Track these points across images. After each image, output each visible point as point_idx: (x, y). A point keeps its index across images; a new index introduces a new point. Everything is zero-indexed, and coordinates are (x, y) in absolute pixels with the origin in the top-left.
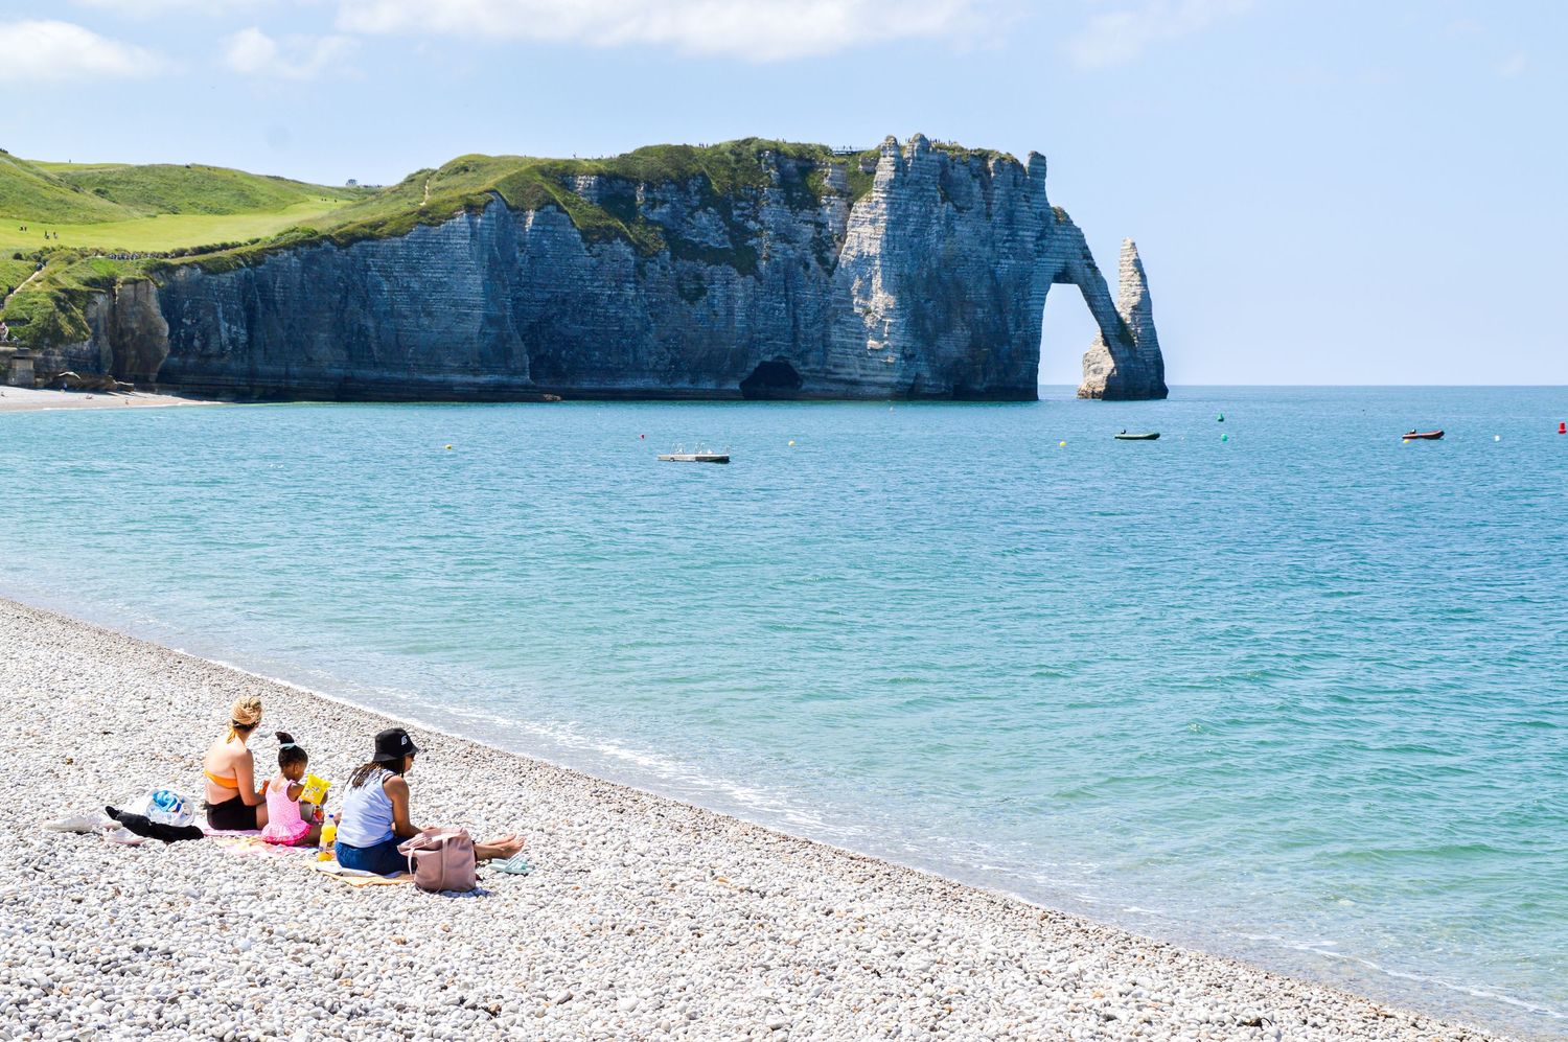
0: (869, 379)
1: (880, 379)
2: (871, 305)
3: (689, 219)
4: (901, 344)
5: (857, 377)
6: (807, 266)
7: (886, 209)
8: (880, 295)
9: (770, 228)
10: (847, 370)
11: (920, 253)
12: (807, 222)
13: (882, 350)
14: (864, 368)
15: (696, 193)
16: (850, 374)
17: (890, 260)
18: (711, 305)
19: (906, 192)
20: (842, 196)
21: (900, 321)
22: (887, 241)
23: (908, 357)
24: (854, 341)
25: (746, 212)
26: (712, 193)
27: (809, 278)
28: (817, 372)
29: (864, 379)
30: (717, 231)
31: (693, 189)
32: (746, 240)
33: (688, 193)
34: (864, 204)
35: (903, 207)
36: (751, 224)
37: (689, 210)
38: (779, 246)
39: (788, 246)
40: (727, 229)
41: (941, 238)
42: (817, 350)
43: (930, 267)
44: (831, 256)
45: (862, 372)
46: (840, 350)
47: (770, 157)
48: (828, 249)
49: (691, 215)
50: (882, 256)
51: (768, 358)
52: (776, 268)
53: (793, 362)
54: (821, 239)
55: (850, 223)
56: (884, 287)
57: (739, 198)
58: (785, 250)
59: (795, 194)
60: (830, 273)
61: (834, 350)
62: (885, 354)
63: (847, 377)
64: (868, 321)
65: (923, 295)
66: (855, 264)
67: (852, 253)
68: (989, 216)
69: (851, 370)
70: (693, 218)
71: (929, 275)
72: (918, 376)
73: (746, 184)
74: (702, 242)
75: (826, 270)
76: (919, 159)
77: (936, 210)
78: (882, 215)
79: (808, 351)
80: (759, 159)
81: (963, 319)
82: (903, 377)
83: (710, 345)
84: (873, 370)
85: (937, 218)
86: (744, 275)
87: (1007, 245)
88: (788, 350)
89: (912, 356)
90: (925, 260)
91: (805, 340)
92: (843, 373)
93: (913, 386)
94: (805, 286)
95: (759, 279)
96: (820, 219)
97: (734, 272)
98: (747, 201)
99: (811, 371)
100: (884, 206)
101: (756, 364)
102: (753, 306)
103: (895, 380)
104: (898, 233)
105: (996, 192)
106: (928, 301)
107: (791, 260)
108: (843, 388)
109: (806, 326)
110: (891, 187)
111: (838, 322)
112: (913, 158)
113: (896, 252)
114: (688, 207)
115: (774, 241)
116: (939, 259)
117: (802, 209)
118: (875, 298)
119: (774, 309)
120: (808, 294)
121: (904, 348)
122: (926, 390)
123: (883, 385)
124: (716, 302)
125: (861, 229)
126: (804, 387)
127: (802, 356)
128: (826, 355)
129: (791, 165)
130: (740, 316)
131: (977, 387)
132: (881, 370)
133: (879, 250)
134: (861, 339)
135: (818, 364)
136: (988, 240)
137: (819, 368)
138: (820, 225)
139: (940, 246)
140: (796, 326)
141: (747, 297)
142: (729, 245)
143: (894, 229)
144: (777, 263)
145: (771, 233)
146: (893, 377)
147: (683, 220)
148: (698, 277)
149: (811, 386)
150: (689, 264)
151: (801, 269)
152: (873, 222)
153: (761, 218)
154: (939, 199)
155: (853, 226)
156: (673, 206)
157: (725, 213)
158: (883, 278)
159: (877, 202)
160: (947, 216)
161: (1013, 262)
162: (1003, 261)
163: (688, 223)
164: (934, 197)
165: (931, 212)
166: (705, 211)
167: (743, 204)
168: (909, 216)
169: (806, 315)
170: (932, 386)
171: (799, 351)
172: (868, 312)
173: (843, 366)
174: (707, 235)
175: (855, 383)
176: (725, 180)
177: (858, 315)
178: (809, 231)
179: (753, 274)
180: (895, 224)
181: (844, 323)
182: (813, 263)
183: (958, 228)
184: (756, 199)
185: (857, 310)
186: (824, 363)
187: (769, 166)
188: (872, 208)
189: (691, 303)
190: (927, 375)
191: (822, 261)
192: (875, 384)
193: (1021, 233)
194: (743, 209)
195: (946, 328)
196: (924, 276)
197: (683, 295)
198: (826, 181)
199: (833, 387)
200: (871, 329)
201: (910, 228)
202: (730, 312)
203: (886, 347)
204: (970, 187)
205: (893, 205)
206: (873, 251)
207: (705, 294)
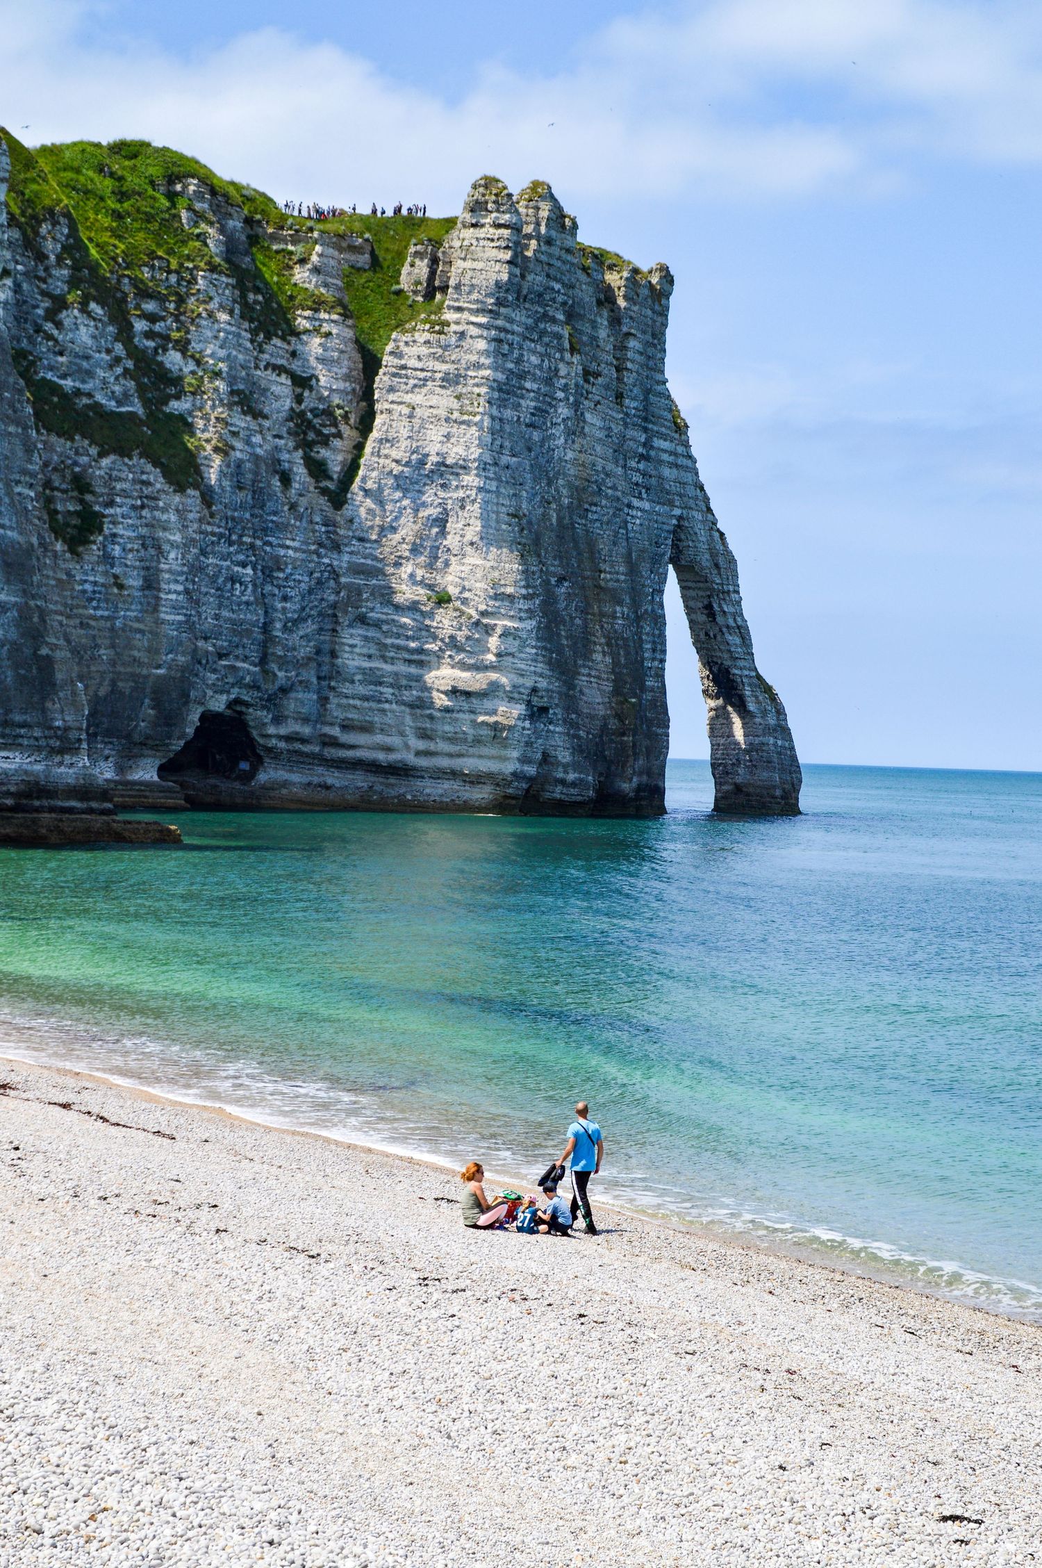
0: (444, 763)
1: (469, 765)
2: (450, 582)
3: (48, 326)
4: (529, 683)
5: (411, 759)
6: (286, 479)
7: (486, 353)
8: (473, 559)
9: (217, 374)
10: (379, 738)
11: (545, 471)
12: (279, 369)
13: (483, 695)
14: (424, 735)
15: (60, 259)
16: (389, 749)
17: (499, 479)
18: (107, 559)
19: (521, 318)
20: (346, 315)
21: (530, 624)
22: (492, 432)
23: (537, 713)
24: (402, 668)
25: (158, 327)
26: (94, 268)
27: (293, 507)
28: (303, 741)
29: (423, 762)
30: (111, 367)
31: (51, 248)
32: (165, 400)
33: (41, 257)
34: (421, 337)
35: (516, 354)
36: (173, 359)
37: (47, 304)
38: (241, 422)
39: (254, 425)
40: (130, 364)
41: (570, 433)
42: (306, 685)
43: (557, 499)
44: (335, 459)
45: (421, 745)
46: (362, 690)
47: (199, 196)
48: (325, 441)
49: (51, 315)
50: (483, 467)
51: (219, 704)
52: (235, 472)
53: (261, 715)
54: (303, 413)
55: (381, 380)
56: (488, 539)
57: (144, 293)
58: (251, 433)
59: (251, 296)
60: (339, 498)
61: (347, 689)
62: (488, 704)
63: (381, 756)
64: (444, 622)
65: (555, 567)
66: (402, 483)
67: (395, 454)
68: (619, 396)
69: (395, 741)
70: (59, 325)
71: (560, 519)
72: (546, 759)
73: (152, 255)
74: (78, 393)
75: (324, 492)
76: (549, 242)
77: (563, 370)
78: (477, 366)
79: (284, 690)
80: (172, 196)
81: (602, 627)
82: (524, 760)
83: (113, 663)
84: (452, 740)
85: (565, 388)
86: (181, 489)
87: (641, 466)
88: (255, 686)
89: (544, 710)
90: (549, 484)
91: (283, 662)
92: (365, 746)
93: (531, 779)
94: (282, 527)
95: (208, 497)
96: (295, 366)
97: (158, 481)
98: (162, 299)
99: (288, 738)
100: (482, 345)
101: (194, 717)
102: (196, 569)
103: (509, 768)
104: (508, 413)
105: (632, 343)
106: (561, 579)
107: (256, 458)
108: (360, 780)
109: (285, 628)
110: (499, 303)
111: (362, 620)
112: (538, 238)
113: (505, 459)
114: (44, 293)
115: (230, 406)
116: (570, 485)
117: (268, 337)
118: (454, 567)
119: (233, 579)
120: (292, 548)
121: (534, 690)
122: (558, 792)
123: (476, 779)
124: (117, 550)
125: (417, 398)
126: (262, 777)
127: (274, 701)
128: (324, 700)
129: (235, 224)
130: (172, 592)
131: (626, 786)
132: (478, 741)
133: (475, 452)
134: (421, 664)
135: (306, 720)
136: (620, 452)
137: (306, 730)
138: (303, 382)
139: (570, 455)
140: (266, 628)
141: (189, 543)
142: (136, 407)
143: (502, 404)
144: (240, 463)
145: (221, 385)
146: (508, 762)
147: (38, 329)
148: (81, 485)
149: (281, 774)
150: (61, 445)
151: (276, 483)
152: (450, 380)
153: (195, 346)
154: (567, 345)
155: (391, 389)
156: (17, 288)
157: (120, 319)
158: (484, 518)
159: (462, 335)
160: (577, 385)
161: (647, 506)
162: (636, 502)
163: (50, 337)
164: (559, 337)
165: (557, 370)
166: (84, 310)
167: (150, 306)
168: (522, 376)
169: (285, 598)
170: (573, 784)
171: (272, 688)
172: (443, 600)
173: (366, 728)
174: (90, 374)
175: (401, 771)
176: (105, 237)
177: (414, 607)
178: (281, 389)
179: (196, 486)
180: (505, 392)
181: (377, 625)
182: (300, 472)
183: (588, 416)
184: (181, 300)
185: (406, 593)
186: (321, 717)
187: (198, 217)
188: (445, 348)
189: (73, 551)
190: (564, 756)
191: (317, 469)
192: (454, 774)
193: (658, 443)
194: (152, 318)
195: (583, 646)
196: (554, 520)
197: (57, 531)
198: (301, 275)
199: (334, 778)
200: (453, 643)
201: (528, 404)
202: (151, 584)
203: (494, 687)
204: (594, 325)
205: (500, 345)
206: (455, 453)
207: (101, 530)
